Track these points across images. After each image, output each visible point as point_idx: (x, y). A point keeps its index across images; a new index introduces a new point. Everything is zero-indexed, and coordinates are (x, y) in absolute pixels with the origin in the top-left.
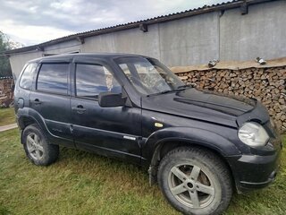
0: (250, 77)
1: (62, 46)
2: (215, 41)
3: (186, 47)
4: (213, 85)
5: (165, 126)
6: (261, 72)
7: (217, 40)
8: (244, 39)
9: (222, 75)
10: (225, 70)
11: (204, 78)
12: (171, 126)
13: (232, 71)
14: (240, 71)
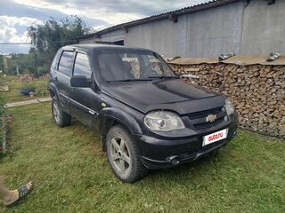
0: (256, 74)
1: (112, 34)
2: (237, 33)
3: (210, 38)
4: (221, 79)
5: (108, 106)
6: (268, 70)
7: (240, 33)
8: (268, 32)
9: (229, 69)
10: (232, 64)
11: (213, 71)
12: (110, 106)
13: (239, 67)
14: (247, 66)
